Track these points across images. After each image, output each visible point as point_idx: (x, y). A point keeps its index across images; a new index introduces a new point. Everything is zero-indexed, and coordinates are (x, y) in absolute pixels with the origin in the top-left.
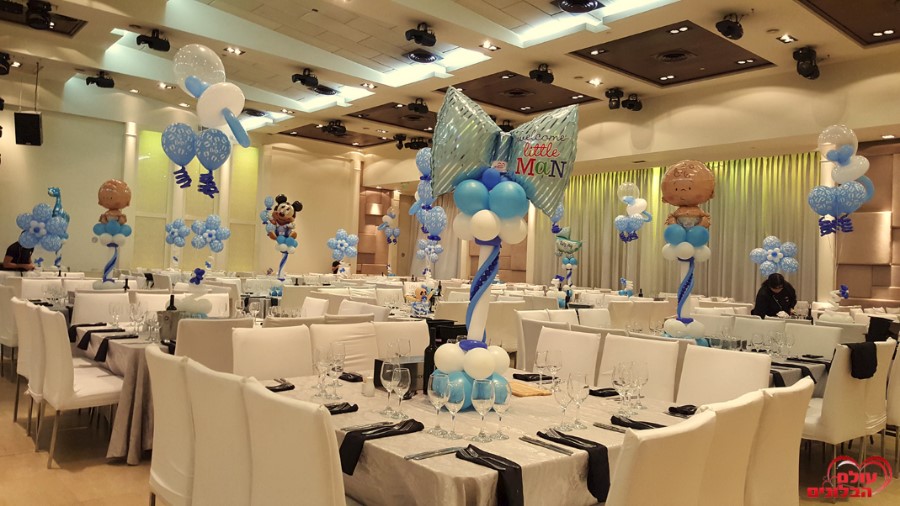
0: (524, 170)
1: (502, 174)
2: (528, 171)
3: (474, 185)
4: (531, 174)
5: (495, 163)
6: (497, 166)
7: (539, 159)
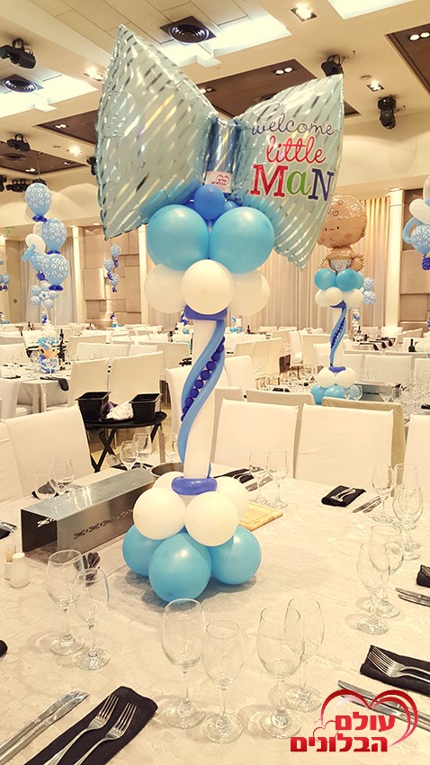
0: (268, 188)
1: (226, 195)
2: (274, 188)
3: (181, 214)
4: (279, 193)
5: (213, 176)
6: (216, 182)
7: (292, 167)
